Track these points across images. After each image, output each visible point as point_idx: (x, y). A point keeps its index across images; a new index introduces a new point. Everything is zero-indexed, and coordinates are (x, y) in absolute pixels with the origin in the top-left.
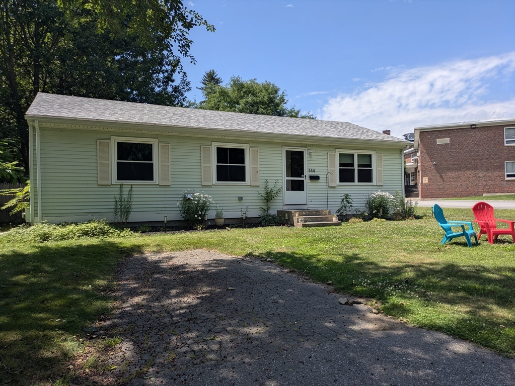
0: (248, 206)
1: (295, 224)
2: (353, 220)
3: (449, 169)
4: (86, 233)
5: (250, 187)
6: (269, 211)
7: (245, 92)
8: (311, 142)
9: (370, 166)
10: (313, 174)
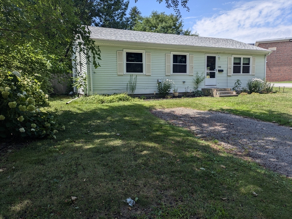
0: (188, 86)
1: (214, 96)
2: (242, 93)
3: (274, 65)
4: (120, 99)
5: (188, 76)
6: (198, 89)
7: (160, 21)
8: (220, 51)
9: (249, 64)
10: (220, 69)
